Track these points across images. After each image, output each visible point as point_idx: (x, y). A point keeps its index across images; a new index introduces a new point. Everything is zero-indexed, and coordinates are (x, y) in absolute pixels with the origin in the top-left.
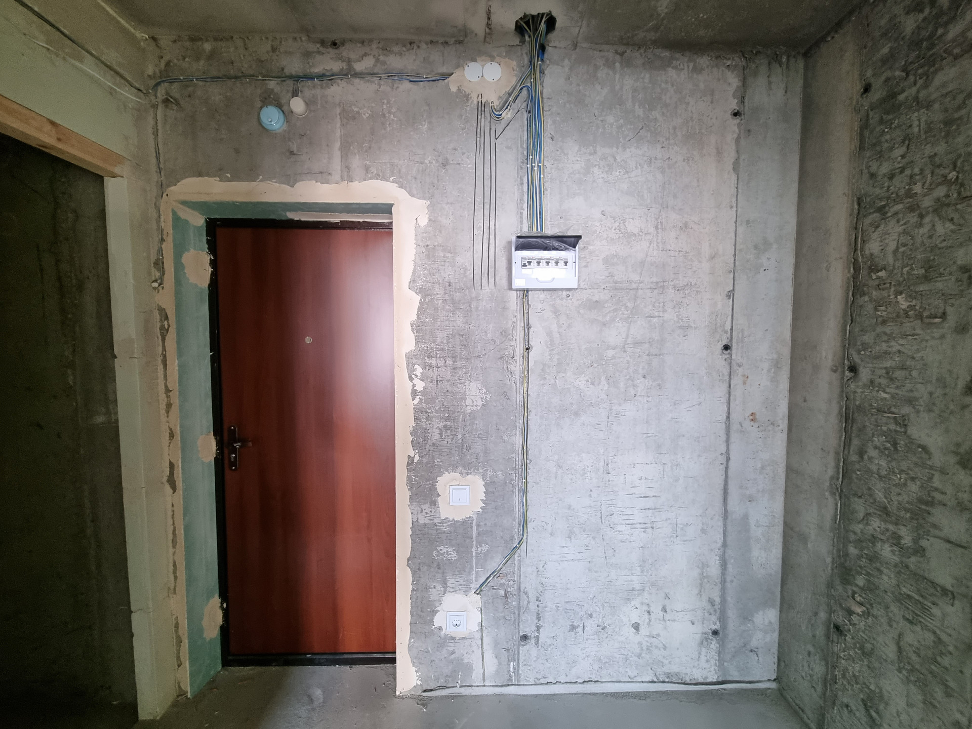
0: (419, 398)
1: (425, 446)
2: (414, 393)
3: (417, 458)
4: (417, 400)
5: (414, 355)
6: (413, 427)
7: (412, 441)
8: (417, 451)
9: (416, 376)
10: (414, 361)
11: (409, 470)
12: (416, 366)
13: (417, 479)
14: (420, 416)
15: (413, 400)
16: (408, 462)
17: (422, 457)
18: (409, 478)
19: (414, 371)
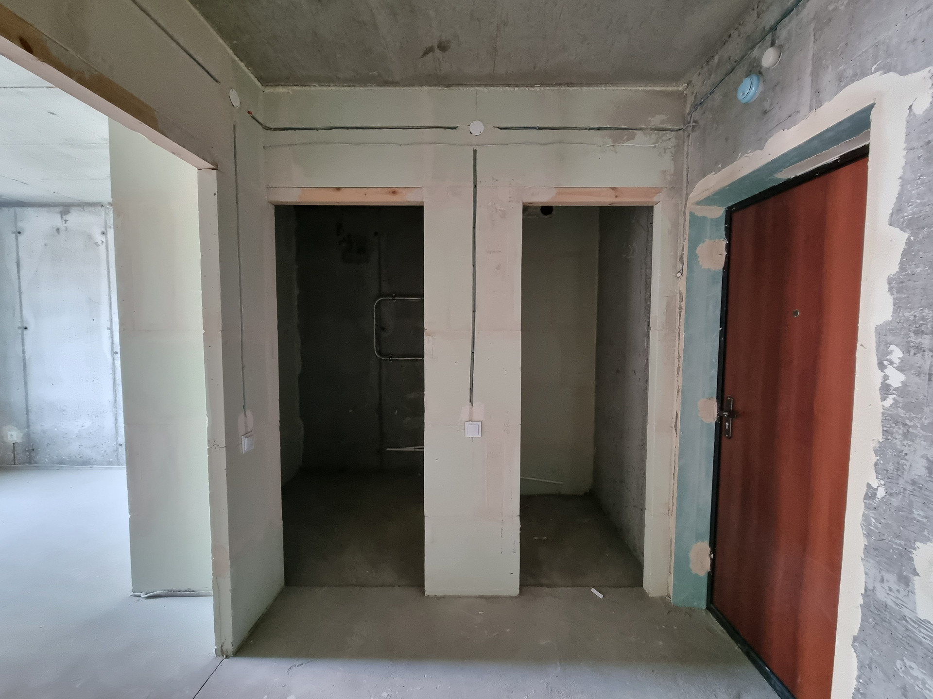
0: (894, 399)
1: (898, 479)
2: (886, 390)
3: (881, 493)
4: (889, 402)
5: (890, 330)
6: (879, 442)
7: (876, 464)
8: (882, 482)
9: (891, 363)
10: (890, 338)
11: (867, 507)
12: (893, 347)
13: (880, 526)
14: (892, 427)
15: (883, 399)
16: (866, 494)
17: (891, 494)
18: (866, 517)
19: (889, 353)
